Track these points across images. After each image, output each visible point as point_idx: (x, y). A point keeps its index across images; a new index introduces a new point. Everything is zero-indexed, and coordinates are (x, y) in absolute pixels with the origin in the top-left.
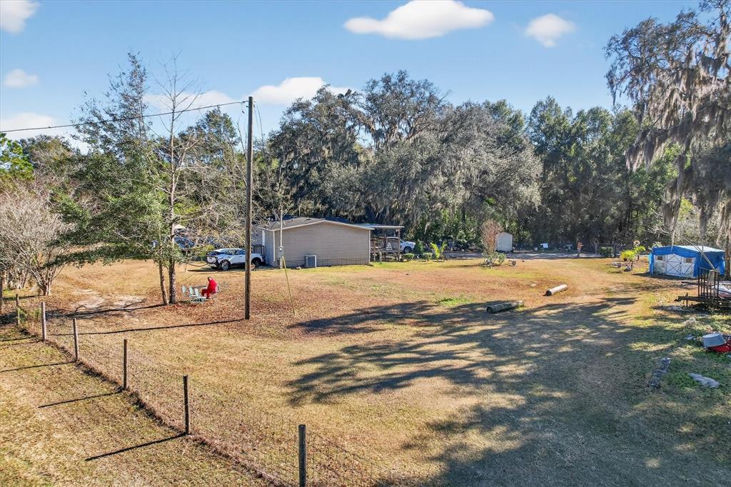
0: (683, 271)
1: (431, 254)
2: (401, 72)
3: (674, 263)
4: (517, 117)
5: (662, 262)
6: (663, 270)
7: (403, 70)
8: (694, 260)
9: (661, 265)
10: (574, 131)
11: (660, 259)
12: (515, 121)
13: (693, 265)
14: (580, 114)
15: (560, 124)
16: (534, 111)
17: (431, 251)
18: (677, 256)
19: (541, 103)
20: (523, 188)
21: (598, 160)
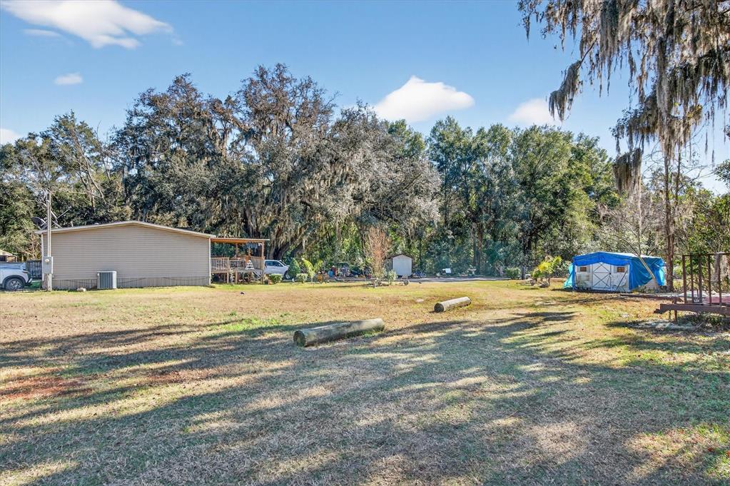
0: (616, 282)
1: (306, 275)
2: (279, 65)
3: (601, 273)
4: (416, 138)
5: (586, 273)
6: (589, 284)
7: (281, 63)
8: (628, 268)
9: (585, 278)
10: (474, 146)
11: (584, 270)
12: (415, 142)
13: (627, 275)
14: (481, 131)
15: (460, 140)
16: (434, 131)
17: (306, 272)
18: (605, 265)
19: (440, 123)
20: (419, 201)
21: (500, 174)
